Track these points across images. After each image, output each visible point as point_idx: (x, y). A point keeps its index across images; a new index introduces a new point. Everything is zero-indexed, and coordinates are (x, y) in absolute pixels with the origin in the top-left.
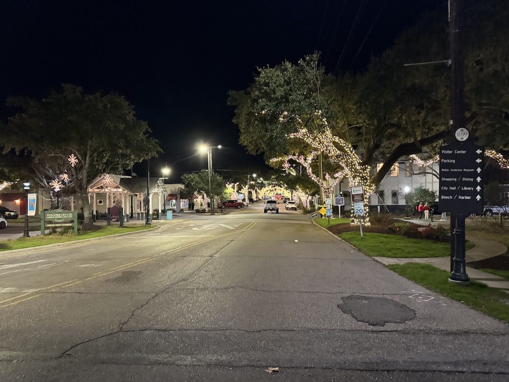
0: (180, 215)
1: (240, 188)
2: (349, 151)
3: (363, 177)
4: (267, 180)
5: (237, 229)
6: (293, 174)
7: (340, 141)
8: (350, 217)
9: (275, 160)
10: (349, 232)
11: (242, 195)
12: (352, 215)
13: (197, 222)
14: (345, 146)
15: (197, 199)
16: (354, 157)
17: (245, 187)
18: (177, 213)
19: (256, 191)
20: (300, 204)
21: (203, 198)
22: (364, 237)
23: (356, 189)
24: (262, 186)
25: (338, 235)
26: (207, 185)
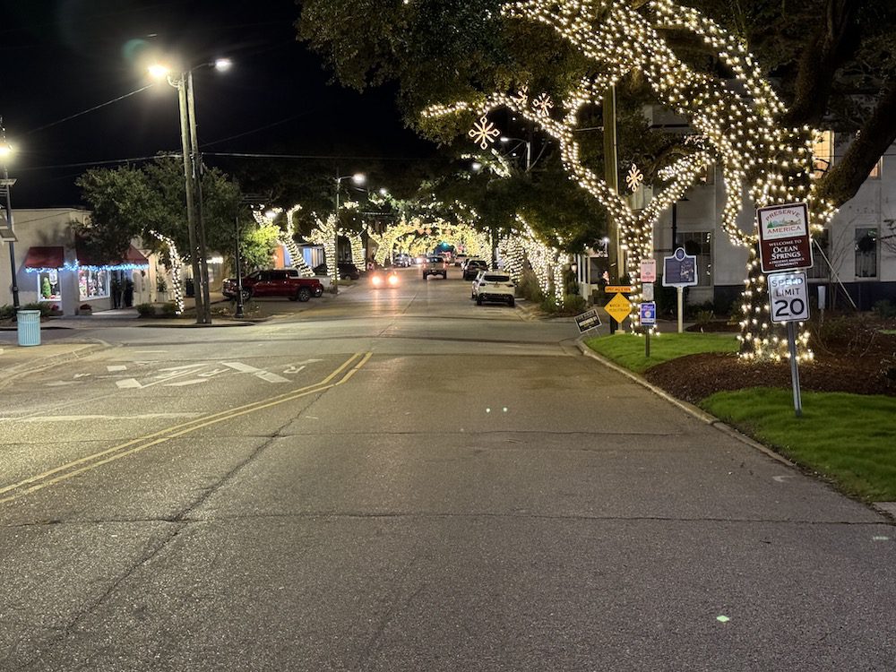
0: (77, 325)
1: (305, 227)
2: (739, 69)
3: (792, 171)
4: (406, 198)
5: (299, 380)
6: (498, 171)
7: (706, 28)
8: (736, 329)
9: (438, 111)
10: (739, 388)
11: (313, 251)
12: (744, 324)
13: (138, 356)
14: (723, 49)
15: (145, 267)
16: (757, 91)
17: (325, 222)
18: (68, 319)
19: (365, 238)
20: (526, 283)
21: (166, 261)
22: (804, 411)
23: (779, 217)
24: (386, 217)
25: (694, 402)
26: (180, 211)
